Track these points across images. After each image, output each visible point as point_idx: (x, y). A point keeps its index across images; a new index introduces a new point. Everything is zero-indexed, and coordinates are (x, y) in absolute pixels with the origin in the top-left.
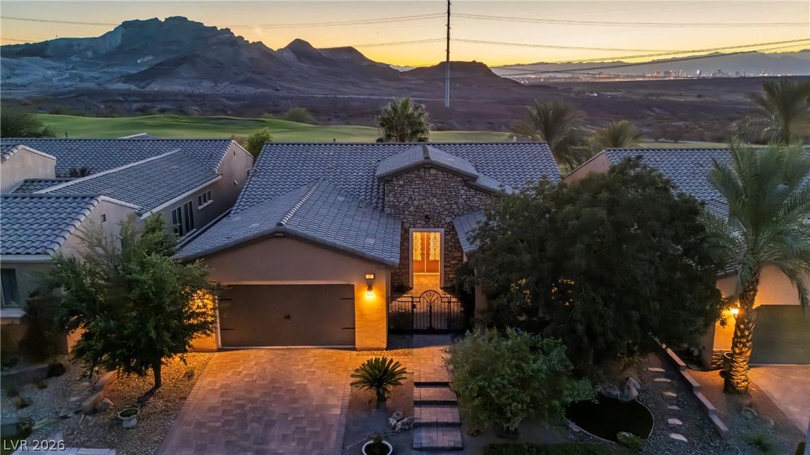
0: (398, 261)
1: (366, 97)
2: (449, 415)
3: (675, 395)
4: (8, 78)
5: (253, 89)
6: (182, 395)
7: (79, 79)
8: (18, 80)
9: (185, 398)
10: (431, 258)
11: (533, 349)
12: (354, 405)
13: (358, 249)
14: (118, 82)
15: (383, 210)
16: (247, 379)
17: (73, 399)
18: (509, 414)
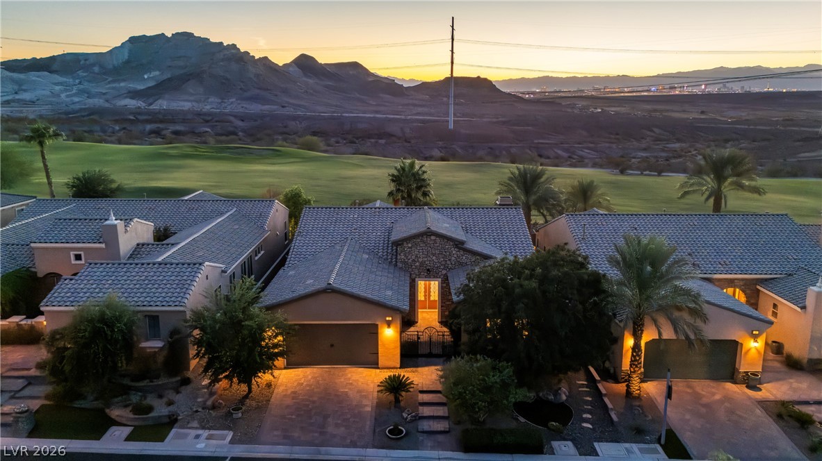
0: (408, 308)
1: (372, 116)
2: (441, 411)
3: (590, 399)
4: (16, 93)
5: (260, 106)
6: (267, 398)
7: (86, 95)
8: (26, 96)
9: (269, 401)
10: (432, 298)
11: (494, 368)
12: (379, 405)
13: (382, 300)
14: (126, 97)
15: (396, 265)
16: (308, 388)
17: (199, 400)
18: (477, 410)
